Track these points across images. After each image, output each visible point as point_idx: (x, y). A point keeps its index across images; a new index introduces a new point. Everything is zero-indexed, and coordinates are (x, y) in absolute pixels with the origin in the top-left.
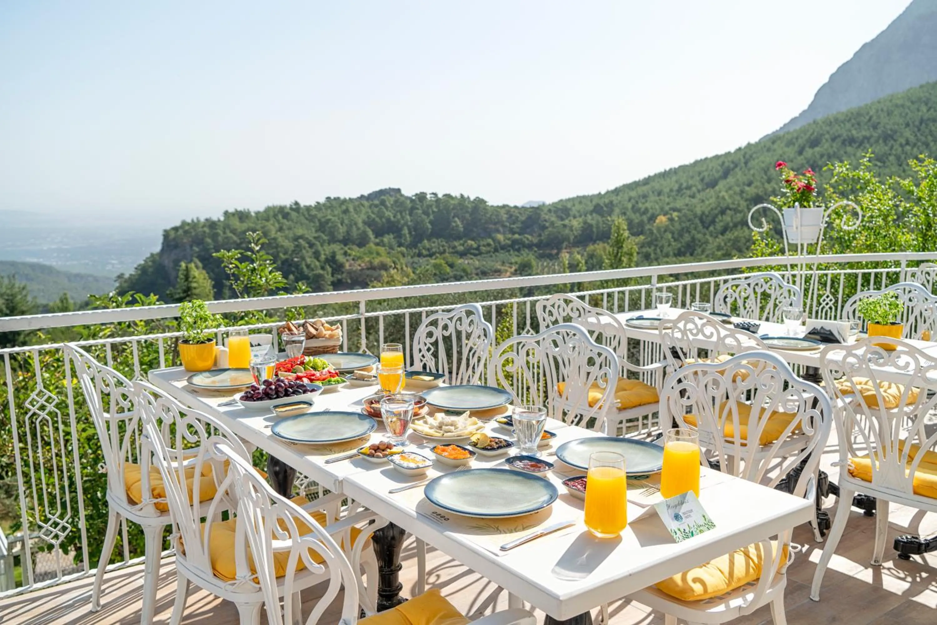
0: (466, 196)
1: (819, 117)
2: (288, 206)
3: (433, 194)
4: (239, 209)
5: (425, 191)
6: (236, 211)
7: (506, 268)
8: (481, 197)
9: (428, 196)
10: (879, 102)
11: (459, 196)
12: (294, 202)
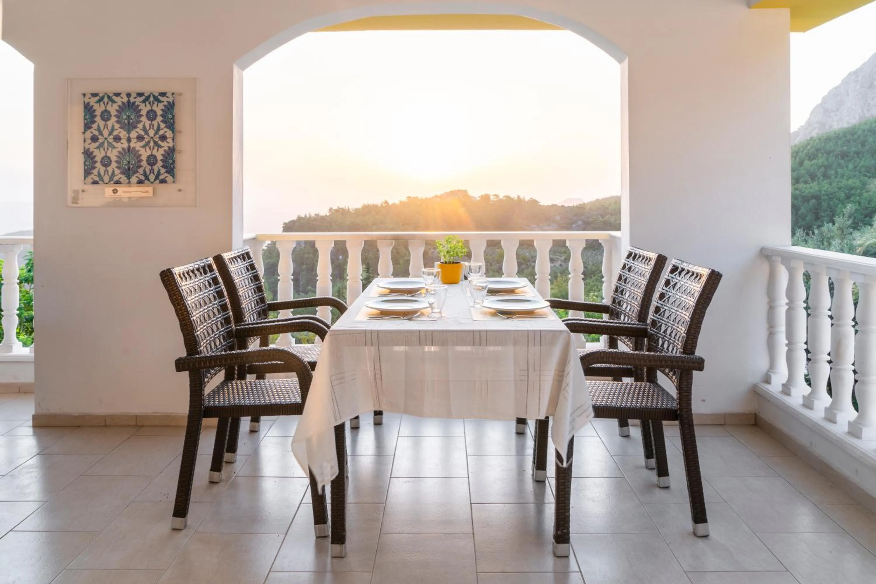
0: (522, 197)
1: (814, 134)
2: (380, 205)
3: (495, 195)
4: (341, 207)
5: (489, 193)
6: (339, 208)
7: (558, 257)
8: (535, 198)
9: (492, 198)
10: (866, 124)
11: (516, 198)
12: (384, 201)
